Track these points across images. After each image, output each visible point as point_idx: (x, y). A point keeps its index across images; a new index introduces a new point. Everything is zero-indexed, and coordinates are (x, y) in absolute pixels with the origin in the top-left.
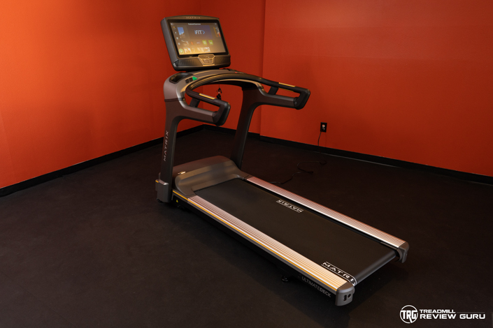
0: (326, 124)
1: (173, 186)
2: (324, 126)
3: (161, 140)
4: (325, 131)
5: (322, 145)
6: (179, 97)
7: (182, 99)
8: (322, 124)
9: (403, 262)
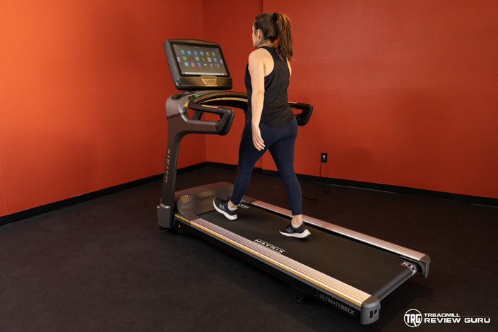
0: (326, 155)
1: (175, 210)
2: (324, 156)
3: (161, 176)
4: (326, 161)
5: (324, 175)
6: (181, 111)
7: (185, 114)
8: (322, 154)
9: (426, 276)
